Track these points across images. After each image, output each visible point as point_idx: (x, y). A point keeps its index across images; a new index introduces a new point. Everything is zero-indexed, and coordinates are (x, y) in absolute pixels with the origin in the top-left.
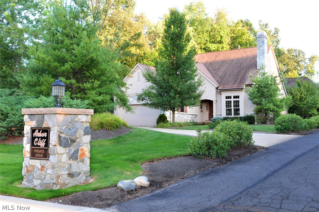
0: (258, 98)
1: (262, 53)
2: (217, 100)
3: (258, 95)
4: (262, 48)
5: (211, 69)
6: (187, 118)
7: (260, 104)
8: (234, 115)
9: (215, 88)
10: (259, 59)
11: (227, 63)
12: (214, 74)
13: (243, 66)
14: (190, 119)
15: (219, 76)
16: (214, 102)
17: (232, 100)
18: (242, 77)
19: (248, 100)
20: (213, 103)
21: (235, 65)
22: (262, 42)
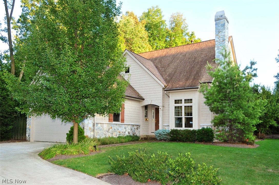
0: (219, 102)
1: (222, 40)
2: (165, 106)
3: (220, 96)
4: (223, 34)
5: (159, 67)
6: (124, 130)
7: (222, 111)
8: (185, 127)
9: (161, 89)
10: (217, 49)
11: (178, 59)
12: (163, 72)
13: (197, 61)
14: (130, 131)
15: (168, 73)
16: (160, 107)
17: (183, 105)
18: (196, 74)
19: (205, 104)
20: (160, 109)
21: (188, 61)
22: (222, 25)
